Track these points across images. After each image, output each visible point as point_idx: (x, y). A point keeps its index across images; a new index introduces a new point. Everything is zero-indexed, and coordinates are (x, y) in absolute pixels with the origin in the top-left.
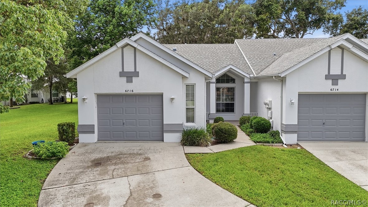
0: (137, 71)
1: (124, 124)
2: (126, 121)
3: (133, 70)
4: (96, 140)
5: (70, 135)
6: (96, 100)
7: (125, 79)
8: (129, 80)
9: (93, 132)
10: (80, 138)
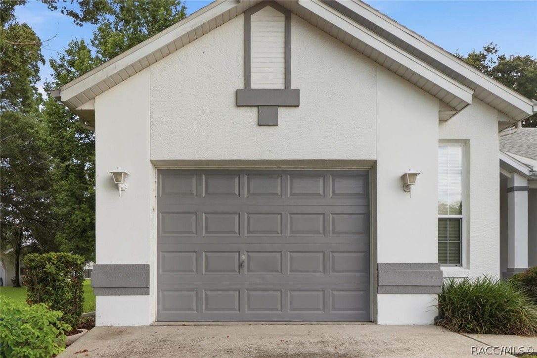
0: (294, 86)
1: (241, 265)
2: (249, 256)
3: (279, 85)
4: (151, 318)
5: (69, 296)
6: (155, 186)
7: (252, 114)
8: (268, 120)
9: (144, 290)
10: (98, 312)
